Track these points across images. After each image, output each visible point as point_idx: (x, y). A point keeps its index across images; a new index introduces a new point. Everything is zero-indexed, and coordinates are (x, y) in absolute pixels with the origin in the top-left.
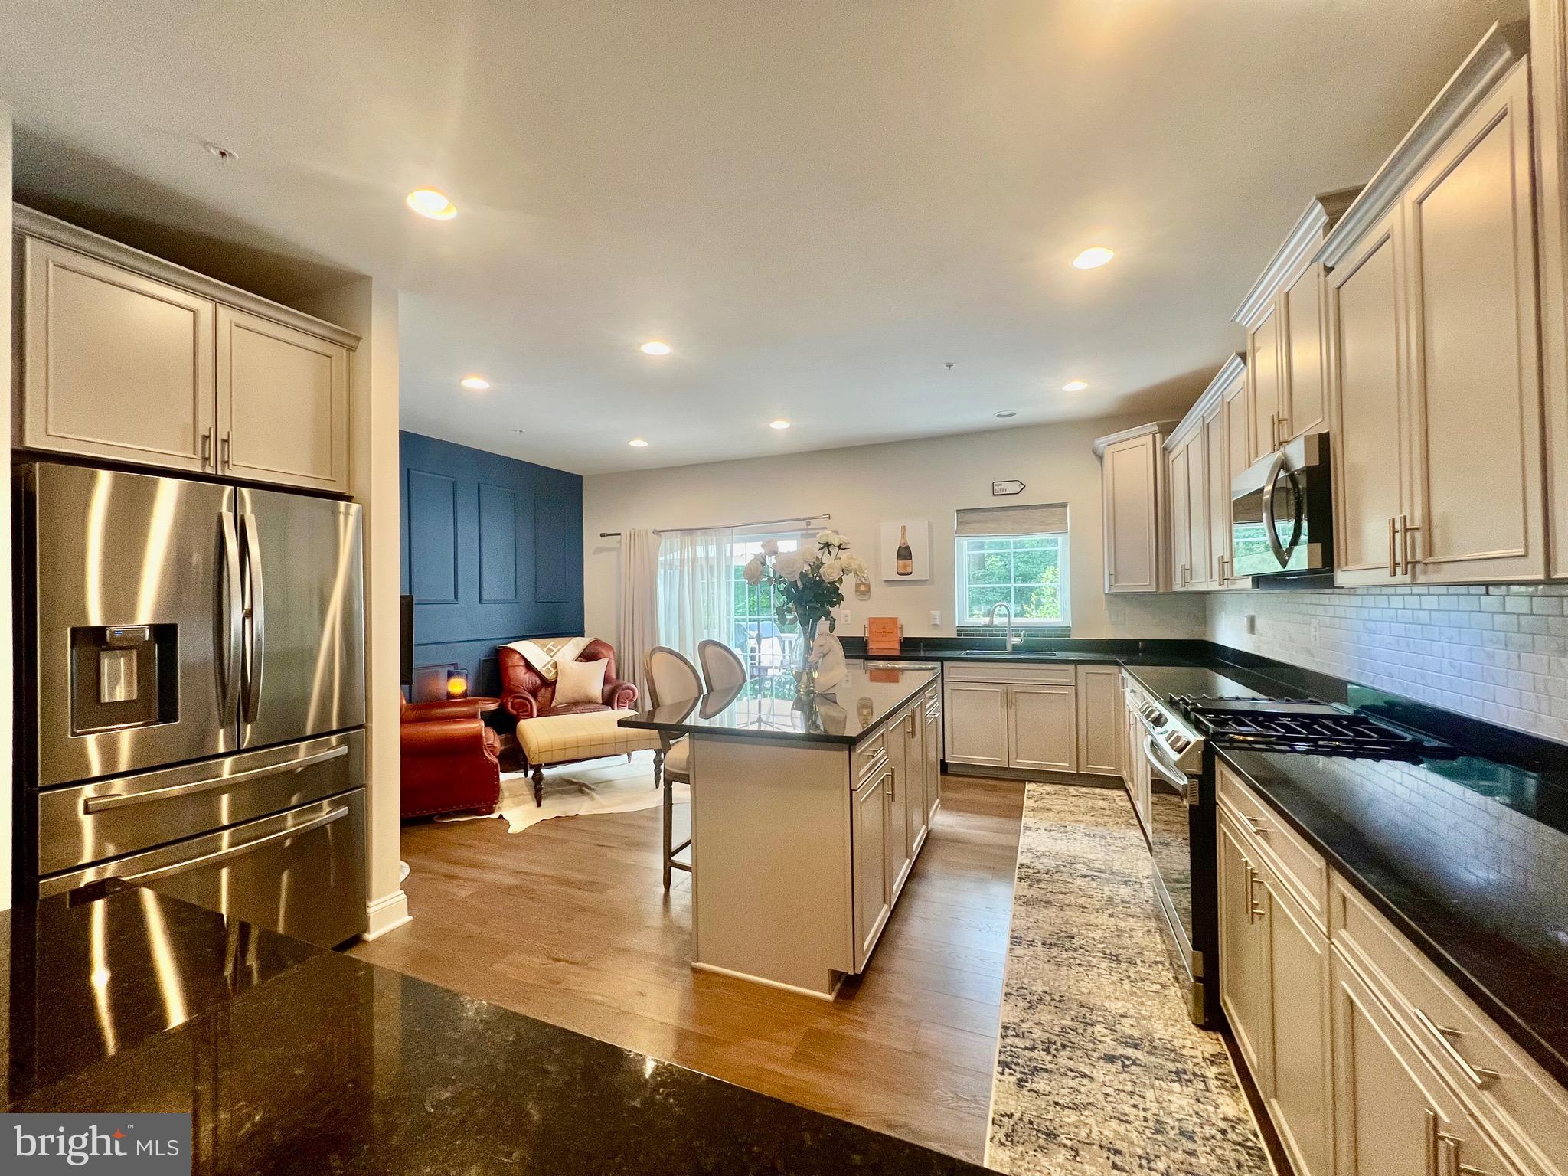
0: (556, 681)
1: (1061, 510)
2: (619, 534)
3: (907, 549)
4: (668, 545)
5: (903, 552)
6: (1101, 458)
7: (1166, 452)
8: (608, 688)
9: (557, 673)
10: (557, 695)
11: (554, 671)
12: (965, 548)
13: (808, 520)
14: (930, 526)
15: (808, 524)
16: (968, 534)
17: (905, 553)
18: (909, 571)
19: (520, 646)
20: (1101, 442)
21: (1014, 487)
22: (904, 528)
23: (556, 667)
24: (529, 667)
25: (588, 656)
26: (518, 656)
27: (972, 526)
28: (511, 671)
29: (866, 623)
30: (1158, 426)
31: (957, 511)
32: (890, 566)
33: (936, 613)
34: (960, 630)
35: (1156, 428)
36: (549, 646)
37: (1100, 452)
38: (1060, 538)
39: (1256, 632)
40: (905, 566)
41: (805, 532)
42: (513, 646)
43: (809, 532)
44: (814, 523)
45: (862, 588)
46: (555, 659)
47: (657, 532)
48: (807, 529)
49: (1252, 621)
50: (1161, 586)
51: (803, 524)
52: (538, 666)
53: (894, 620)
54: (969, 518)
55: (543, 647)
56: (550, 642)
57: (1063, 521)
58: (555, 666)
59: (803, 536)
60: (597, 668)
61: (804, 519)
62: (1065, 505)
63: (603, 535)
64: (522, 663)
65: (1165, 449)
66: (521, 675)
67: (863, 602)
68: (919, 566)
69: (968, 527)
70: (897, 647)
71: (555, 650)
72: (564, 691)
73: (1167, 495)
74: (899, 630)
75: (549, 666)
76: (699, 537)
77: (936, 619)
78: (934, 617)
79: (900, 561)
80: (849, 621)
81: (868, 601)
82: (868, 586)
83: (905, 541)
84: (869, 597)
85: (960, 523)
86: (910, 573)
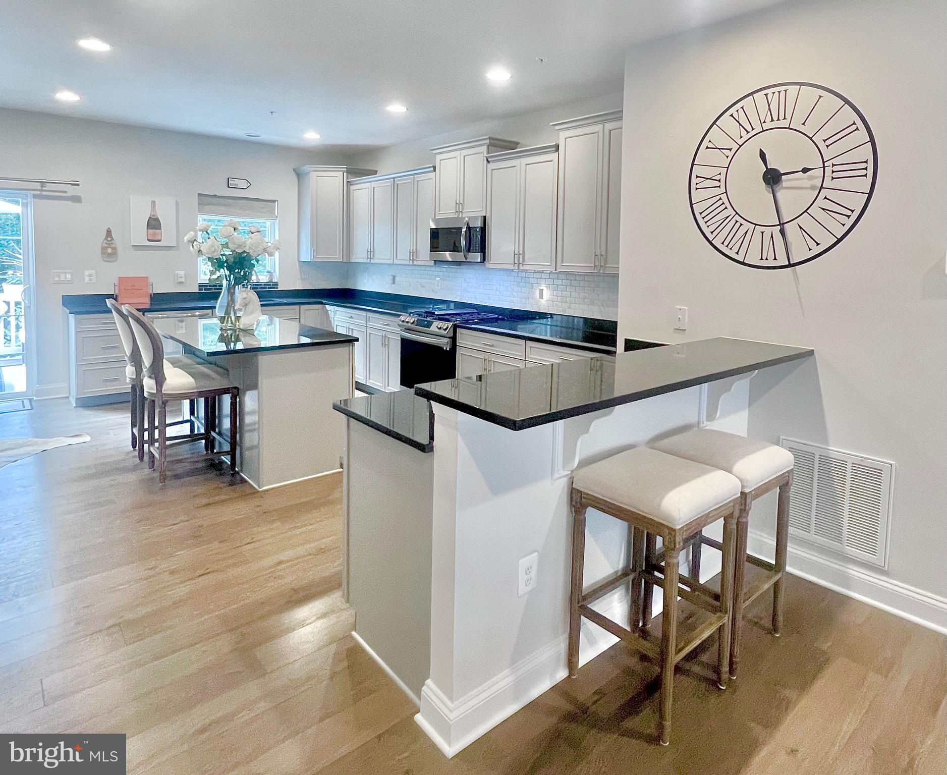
1: (272, 204)
3: (157, 220)
5: (152, 222)
6: (299, 175)
13: (42, 183)
14: (177, 204)
15: (43, 186)
16: (207, 212)
17: (154, 223)
18: (160, 239)
20: (308, 168)
21: (244, 184)
22: (154, 203)
27: (211, 207)
30: (347, 169)
31: (199, 194)
32: (140, 235)
33: (181, 273)
34: (202, 286)
35: (345, 169)
39: (396, 283)
40: (155, 234)
41: (38, 192)
43: (44, 193)
44: (49, 186)
45: (110, 250)
48: (41, 191)
49: (394, 277)
50: (344, 259)
53: (145, 279)
54: (206, 201)
57: (272, 211)
59: (35, 197)
61: (35, 182)
62: (275, 201)
65: (349, 182)
67: (108, 263)
69: (206, 207)
70: (148, 300)
74: (149, 287)
77: (181, 277)
78: (180, 276)
79: (151, 231)
80: (94, 281)
81: (116, 263)
82: (114, 249)
83: (155, 213)
84: (117, 259)
85: (199, 204)
86: (160, 241)
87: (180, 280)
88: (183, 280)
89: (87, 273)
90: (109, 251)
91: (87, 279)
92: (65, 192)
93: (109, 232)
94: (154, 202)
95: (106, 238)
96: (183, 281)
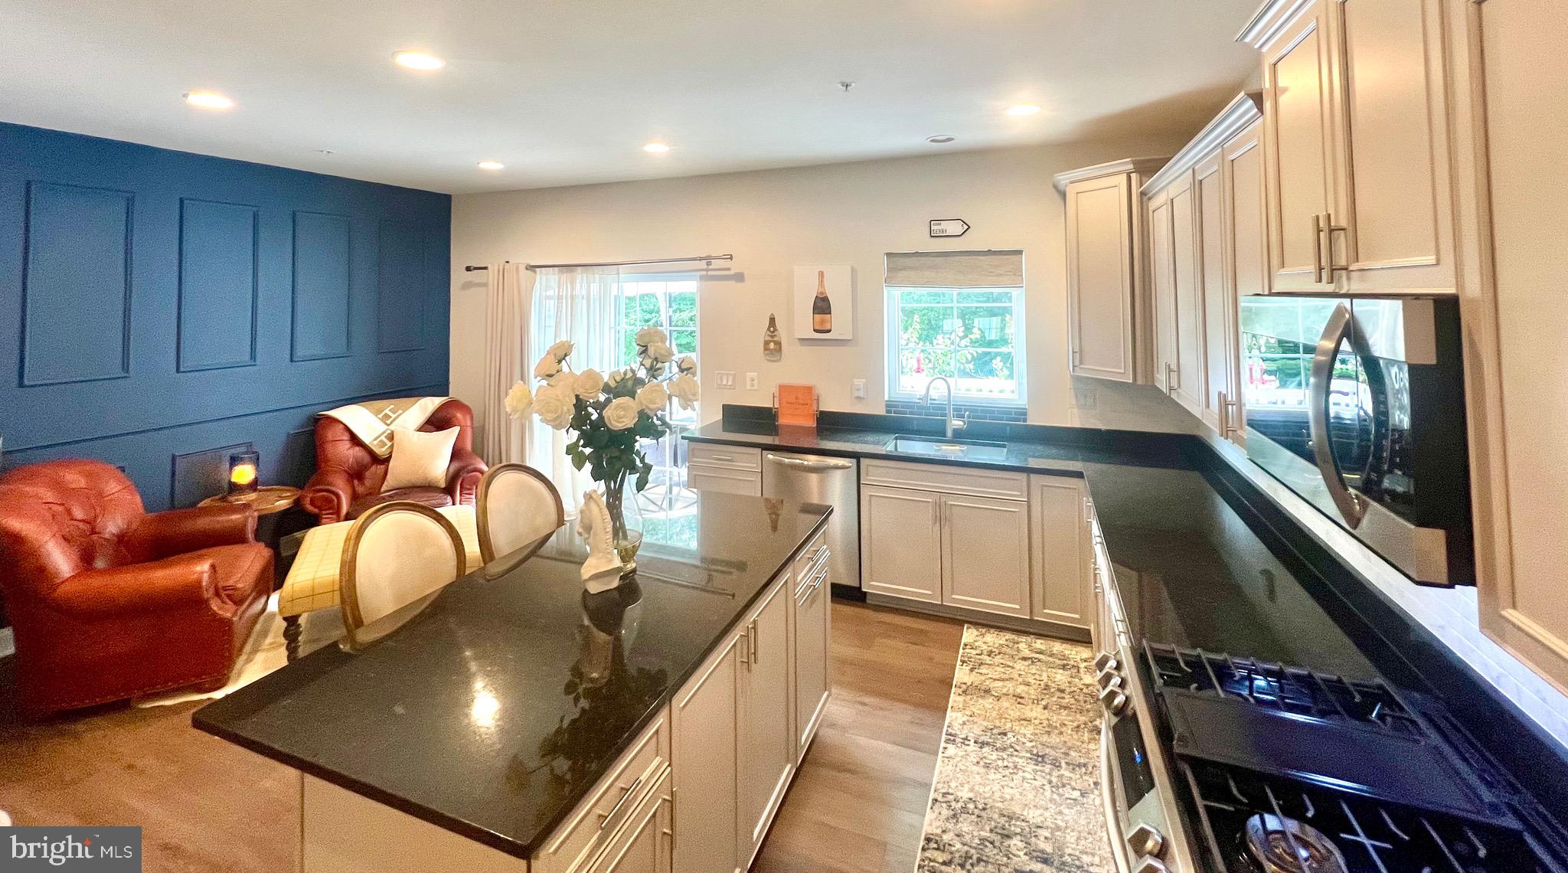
0: (390, 457)
1: (1014, 258)
2: (485, 268)
3: (825, 300)
4: (544, 283)
5: (820, 304)
6: (1063, 195)
7: (1145, 198)
8: (456, 465)
9: (392, 446)
10: (389, 477)
11: (389, 444)
12: (896, 299)
13: (708, 259)
14: (854, 271)
15: (709, 264)
16: (901, 284)
17: (822, 306)
18: (829, 328)
19: (340, 414)
20: (1063, 178)
21: (955, 228)
22: (821, 274)
23: (393, 439)
24: (355, 440)
25: (436, 423)
26: (341, 426)
27: (905, 273)
28: (329, 448)
29: (776, 390)
30: (1134, 164)
31: (889, 255)
32: (804, 322)
33: (859, 382)
34: (889, 405)
35: (1131, 166)
36: (387, 411)
37: (1061, 188)
38: (1015, 293)
40: (823, 322)
41: (704, 273)
42: (334, 413)
43: (710, 273)
44: (716, 264)
45: (772, 345)
46: (392, 427)
47: (532, 268)
48: (707, 270)
50: (1139, 376)
51: (703, 264)
52: (366, 438)
53: (809, 389)
54: (901, 263)
55: (377, 413)
56: (388, 406)
57: (1017, 272)
58: (391, 437)
59: (702, 278)
60: (447, 439)
61: (701, 259)
62: (1020, 252)
63: (468, 269)
64: (346, 437)
65: (1143, 194)
66: (345, 451)
67: (771, 363)
68: (840, 321)
69: (900, 275)
70: (813, 422)
71: (393, 416)
72: (399, 472)
73: (1146, 252)
74: (815, 402)
75: (383, 438)
76: (579, 275)
77: (858, 390)
78: (858, 387)
79: (817, 316)
80: (755, 388)
81: (780, 363)
82: (778, 344)
83: (823, 291)
84: (780, 359)
85: (890, 270)
86: (829, 331)
87: (856, 394)
88: (861, 394)
89: (749, 375)
90: (773, 347)
91: (749, 383)
92: (729, 269)
93: (772, 320)
94: (822, 272)
95: (769, 329)
96: (862, 396)
